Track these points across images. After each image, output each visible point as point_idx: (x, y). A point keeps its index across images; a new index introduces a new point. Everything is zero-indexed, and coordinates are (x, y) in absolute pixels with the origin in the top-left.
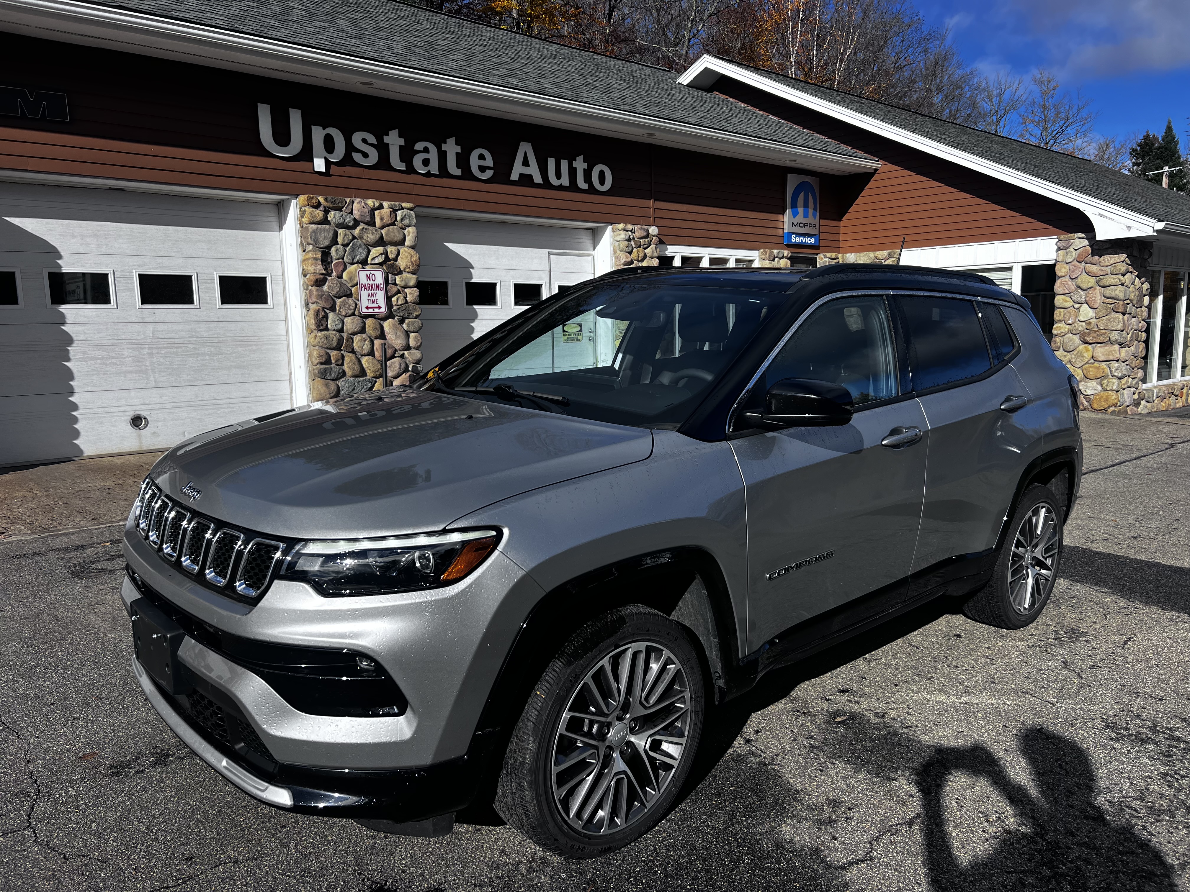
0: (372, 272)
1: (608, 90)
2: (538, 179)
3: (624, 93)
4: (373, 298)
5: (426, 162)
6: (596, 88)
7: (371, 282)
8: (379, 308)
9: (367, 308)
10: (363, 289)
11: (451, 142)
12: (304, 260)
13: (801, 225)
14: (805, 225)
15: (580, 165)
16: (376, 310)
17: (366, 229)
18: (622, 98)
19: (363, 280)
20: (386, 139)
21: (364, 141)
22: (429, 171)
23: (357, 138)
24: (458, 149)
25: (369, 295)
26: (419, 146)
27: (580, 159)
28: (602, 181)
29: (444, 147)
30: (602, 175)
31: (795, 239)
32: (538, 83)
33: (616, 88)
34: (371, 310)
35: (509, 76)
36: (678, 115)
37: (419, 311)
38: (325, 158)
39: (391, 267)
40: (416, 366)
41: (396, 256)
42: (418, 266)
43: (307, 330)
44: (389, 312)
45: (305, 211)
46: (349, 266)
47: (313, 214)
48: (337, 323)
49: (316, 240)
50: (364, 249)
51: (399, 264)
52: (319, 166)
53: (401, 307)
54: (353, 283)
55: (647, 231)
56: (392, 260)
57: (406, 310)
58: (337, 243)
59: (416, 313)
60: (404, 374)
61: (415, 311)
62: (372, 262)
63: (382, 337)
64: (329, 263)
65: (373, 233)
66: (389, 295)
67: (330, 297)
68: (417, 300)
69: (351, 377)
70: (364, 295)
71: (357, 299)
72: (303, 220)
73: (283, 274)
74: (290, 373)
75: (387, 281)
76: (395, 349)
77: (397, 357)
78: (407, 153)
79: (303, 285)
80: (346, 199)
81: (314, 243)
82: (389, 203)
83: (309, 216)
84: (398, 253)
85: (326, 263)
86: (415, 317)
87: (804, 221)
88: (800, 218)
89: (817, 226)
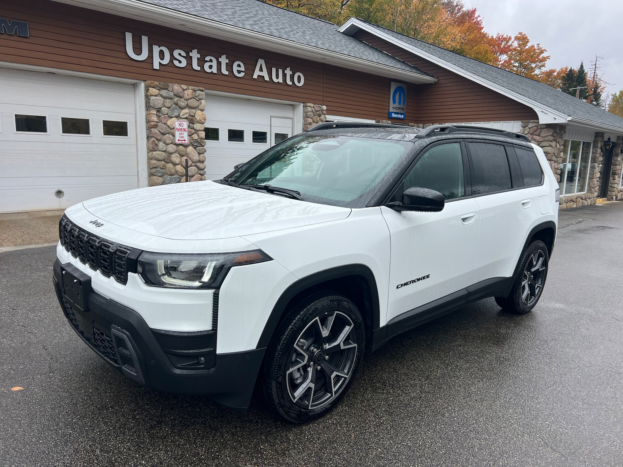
0: (182, 122)
2: (267, 78)
4: (182, 136)
5: (211, 67)
8: (185, 140)
9: (179, 140)
10: (177, 130)
12: (147, 114)
13: (397, 108)
14: (399, 108)
15: (288, 72)
16: (183, 142)
17: (179, 100)
19: (177, 126)
21: (180, 54)
22: (212, 71)
23: (176, 53)
24: (227, 61)
25: (180, 134)
26: (207, 58)
27: (288, 69)
28: (299, 81)
29: (220, 60)
30: (299, 78)
31: (394, 115)
36: (338, 49)
37: (205, 143)
38: (160, 62)
39: (191, 120)
40: (202, 171)
41: (195, 115)
42: (205, 120)
43: (148, 151)
44: (190, 143)
45: (149, 89)
46: (170, 118)
47: (153, 91)
48: (163, 147)
49: (154, 104)
50: (178, 110)
51: (196, 119)
52: (156, 66)
53: (196, 141)
54: (172, 127)
55: (320, 107)
56: (192, 116)
57: (198, 142)
58: (164, 106)
59: (203, 144)
60: (196, 175)
61: (203, 143)
62: (182, 117)
63: (186, 155)
64: (160, 116)
65: (183, 102)
66: (190, 134)
67: (160, 134)
68: (204, 137)
69: (169, 175)
70: (177, 134)
71: (174, 136)
72: (148, 94)
73: (136, 121)
74: (138, 172)
75: (189, 127)
76: (192, 162)
77: (193, 166)
78: (202, 62)
79: (146, 127)
80: (169, 84)
81: (153, 106)
82: (191, 87)
83: (151, 92)
84: (195, 113)
85: (158, 116)
86: (203, 146)
87: (399, 106)
88: (397, 105)
89: (405, 109)
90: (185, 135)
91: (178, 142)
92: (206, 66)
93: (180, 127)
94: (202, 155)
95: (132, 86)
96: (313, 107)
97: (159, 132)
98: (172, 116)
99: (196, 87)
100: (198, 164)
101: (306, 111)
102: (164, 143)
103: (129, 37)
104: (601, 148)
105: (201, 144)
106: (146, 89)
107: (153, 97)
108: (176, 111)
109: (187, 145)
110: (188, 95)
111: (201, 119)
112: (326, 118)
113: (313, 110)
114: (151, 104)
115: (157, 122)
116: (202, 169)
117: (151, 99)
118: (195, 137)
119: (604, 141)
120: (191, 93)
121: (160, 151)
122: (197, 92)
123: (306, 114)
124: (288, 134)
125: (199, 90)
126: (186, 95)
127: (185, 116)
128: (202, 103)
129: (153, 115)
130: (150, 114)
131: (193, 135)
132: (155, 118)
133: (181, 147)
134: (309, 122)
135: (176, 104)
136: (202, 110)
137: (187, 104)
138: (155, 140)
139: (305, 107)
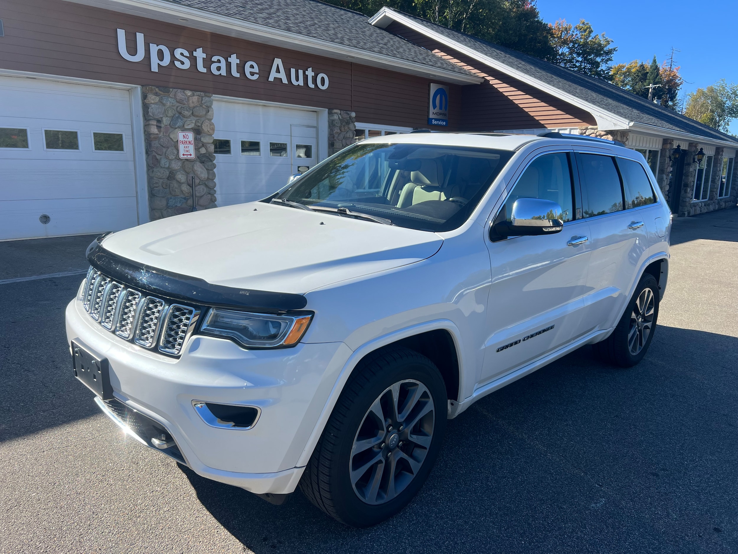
0: (187, 134)
2: (285, 81)
3: (337, 31)
4: (187, 149)
5: (219, 69)
6: (320, 27)
7: (186, 140)
8: (191, 155)
9: (184, 155)
10: (181, 143)
11: (234, 56)
12: (145, 126)
13: (438, 114)
14: (440, 114)
15: (310, 73)
16: (189, 156)
17: (183, 108)
19: (181, 139)
21: (182, 54)
22: (221, 74)
23: (178, 52)
24: (238, 61)
25: (185, 147)
26: (215, 59)
27: (310, 69)
28: (323, 83)
29: (230, 60)
30: (323, 80)
31: (434, 122)
32: (286, 23)
33: (331, 27)
35: (268, 18)
37: (214, 157)
38: (158, 64)
39: (197, 131)
40: (212, 190)
41: (201, 126)
42: (213, 130)
43: (147, 168)
44: (197, 157)
45: (147, 96)
46: (173, 130)
47: (152, 99)
48: (165, 163)
49: (153, 114)
51: (203, 129)
52: (155, 68)
53: (204, 155)
54: (175, 140)
55: (349, 114)
56: (199, 126)
57: (206, 157)
58: (166, 116)
59: (212, 159)
60: (205, 195)
61: (212, 157)
62: (186, 128)
63: (192, 172)
64: (161, 127)
65: (187, 110)
66: (197, 148)
67: (161, 148)
68: (213, 151)
69: (174, 196)
70: (181, 147)
71: (177, 150)
72: (145, 101)
73: (132, 133)
74: (137, 193)
75: (196, 139)
76: (200, 180)
77: (201, 184)
78: (208, 63)
79: (145, 141)
80: (171, 90)
81: (152, 116)
82: (197, 93)
83: (149, 99)
84: (202, 123)
85: (159, 127)
86: (212, 161)
87: (440, 111)
88: (437, 110)
89: (447, 115)
90: (191, 149)
92: (214, 67)
93: (184, 139)
94: (211, 172)
95: (127, 91)
96: (340, 114)
97: (160, 146)
98: (174, 127)
99: (202, 93)
100: (206, 182)
101: (332, 118)
102: (167, 158)
103: (121, 34)
104: (670, 157)
105: (210, 159)
106: (143, 95)
107: (152, 105)
108: (180, 120)
109: (193, 160)
110: (193, 102)
111: (209, 129)
112: (355, 127)
113: (340, 117)
114: (150, 113)
115: (157, 134)
116: (212, 188)
117: (150, 108)
118: (203, 151)
120: (196, 99)
121: (161, 167)
122: (204, 98)
123: (332, 122)
124: (311, 146)
125: (206, 96)
126: (191, 101)
127: (190, 127)
128: (210, 112)
129: (152, 126)
130: (149, 125)
131: (201, 149)
132: (154, 130)
133: (186, 163)
134: (335, 131)
135: (180, 113)
136: (210, 120)
137: (193, 113)
138: (156, 155)
139: (330, 113)
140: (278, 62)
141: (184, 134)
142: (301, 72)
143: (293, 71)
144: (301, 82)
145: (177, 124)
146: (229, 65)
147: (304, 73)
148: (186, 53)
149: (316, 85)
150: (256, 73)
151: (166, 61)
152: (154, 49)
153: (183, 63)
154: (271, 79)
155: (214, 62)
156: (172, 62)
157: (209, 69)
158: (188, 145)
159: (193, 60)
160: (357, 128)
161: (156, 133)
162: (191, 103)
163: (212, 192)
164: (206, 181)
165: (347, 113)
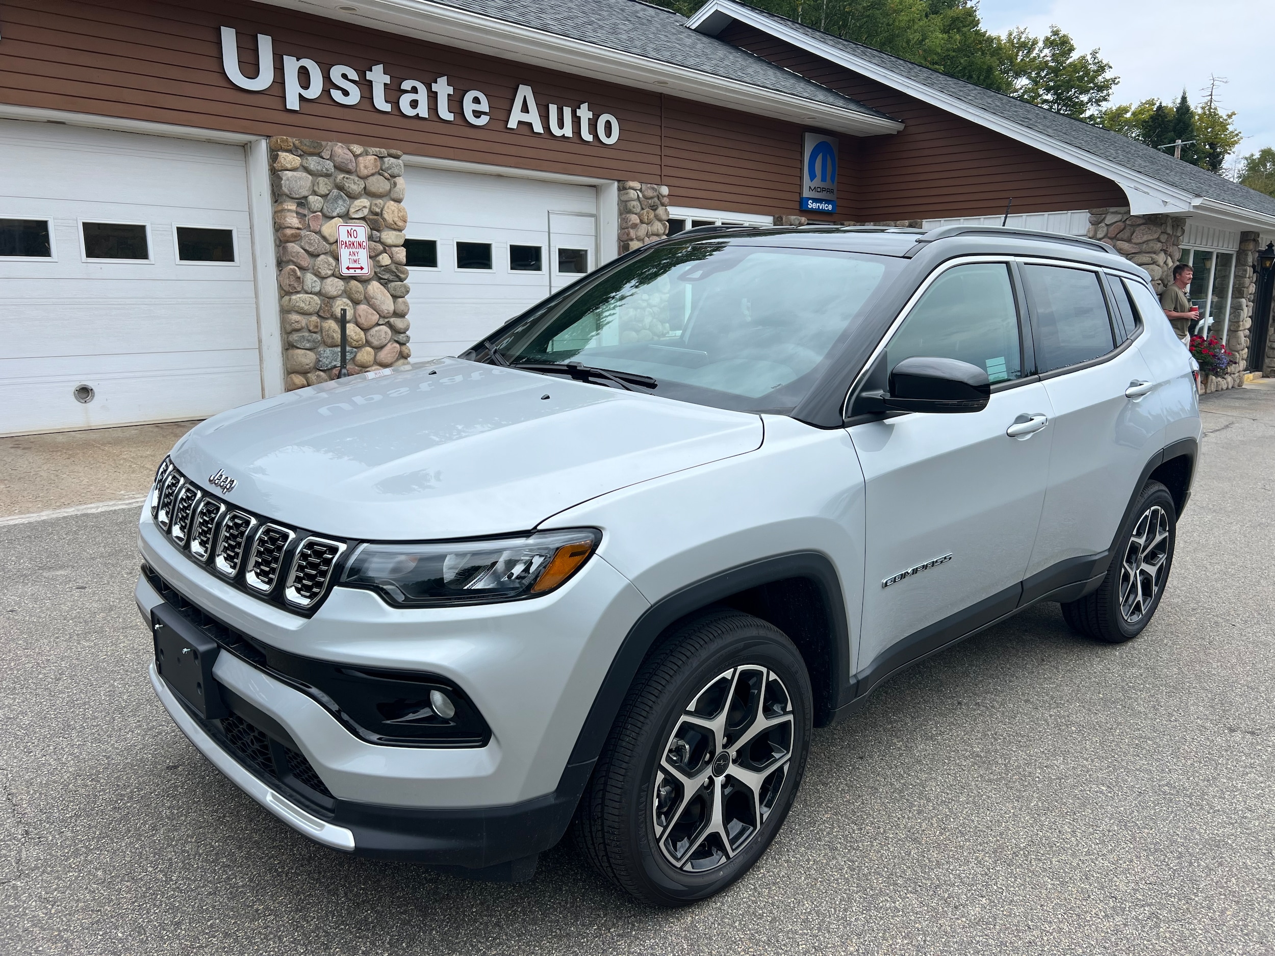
0: (354, 228)
1: (614, 31)
2: (538, 128)
3: (632, 35)
4: (355, 258)
5: (414, 104)
6: (601, 27)
7: (353, 239)
8: (362, 268)
9: (348, 268)
10: (344, 246)
11: (442, 81)
12: (275, 212)
13: (819, 190)
14: (823, 190)
15: (585, 113)
16: (358, 271)
17: (347, 178)
18: (631, 40)
19: (343, 237)
20: (369, 76)
21: (344, 76)
22: (418, 114)
23: (336, 73)
24: (450, 90)
25: (350, 254)
26: (407, 85)
27: (584, 106)
28: (609, 134)
29: (435, 87)
30: (608, 125)
31: (812, 205)
32: (539, 18)
33: (622, 29)
34: (352, 271)
35: (506, 8)
36: (691, 61)
37: (406, 273)
38: (300, 94)
39: (375, 222)
40: (402, 335)
41: (382, 211)
42: (405, 221)
43: (279, 293)
44: (373, 273)
45: (278, 155)
46: (328, 220)
47: (287, 159)
48: (314, 285)
49: (291, 190)
50: (344, 201)
51: (384, 219)
52: (293, 103)
53: (387, 269)
54: (332, 240)
55: (656, 190)
56: (376, 214)
57: (391, 272)
58: (315, 193)
59: (402, 276)
60: (389, 344)
61: (402, 273)
62: (353, 216)
63: (365, 301)
64: (305, 216)
65: (355, 183)
66: (372, 254)
67: (306, 255)
68: (404, 260)
69: (329, 347)
70: (344, 254)
71: (337, 259)
72: (275, 165)
73: (251, 228)
74: (260, 341)
75: (371, 238)
76: (380, 316)
77: (382, 325)
78: (394, 92)
79: (275, 241)
80: (324, 143)
81: (288, 193)
82: (373, 149)
83: (282, 161)
84: (384, 207)
85: (301, 216)
86: (401, 280)
87: (822, 185)
88: (817, 182)
89: (835, 191)
90: (363, 256)
91: (347, 272)
92: (405, 102)
93: (350, 239)
94: (400, 300)
95: (241, 148)
96: (641, 190)
97: (302, 251)
98: (331, 215)
99: (382, 150)
100: (392, 320)
101: (624, 198)
102: (317, 274)
103: (229, 37)
104: (1254, 267)
105: (398, 276)
106: (271, 155)
107: (287, 172)
108: (340, 202)
109: (366, 278)
110: (365, 167)
111: (396, 219)
112: (668, 214)
113: (641, 195)
114: (283, 188)
115: (298, 229)
116: (402, 331)
117: (284, 178)
118: (385, 260)
119: (1259, 252)
120: (372, 161)
121: (307, 293)
122: (386, 160)
123: (626, 205)
124: (586, 251)
125: (390, 155)
126: (362, 166)
127: (360, 215)
128: (398, 186)
129: (288, 214)
130: (283, 210)
131: (381, 257)
132: (293, 220)
133: (354, 283)
134: (631, 222)
135: (340, 188)
136: (399, 201)
137: (365, 188)
138: (297, 268)
139: (622, 189)
140: (525, 92)
141: (349, 228)
142: (567, 111)
143: (553, 109)
144: (568, 131)
145: (336, 209)
146: (433, 97)
147: (574, 113)
148: (353, 75)
149: (596, 136)
150: (485, 113)
151: (315, 90)
152: (291, 65)
153: (346, 93)
154: (512, 124)
155: (406, 92)
156: (326, 92)
157: (396, 104)
158: (357, 250)
159: (366, 86)
160: (671, 217)
161: (296, 226)
162: (362, 168)
163: (401, 337)
164: (391, 317)
165: (653, 188)
